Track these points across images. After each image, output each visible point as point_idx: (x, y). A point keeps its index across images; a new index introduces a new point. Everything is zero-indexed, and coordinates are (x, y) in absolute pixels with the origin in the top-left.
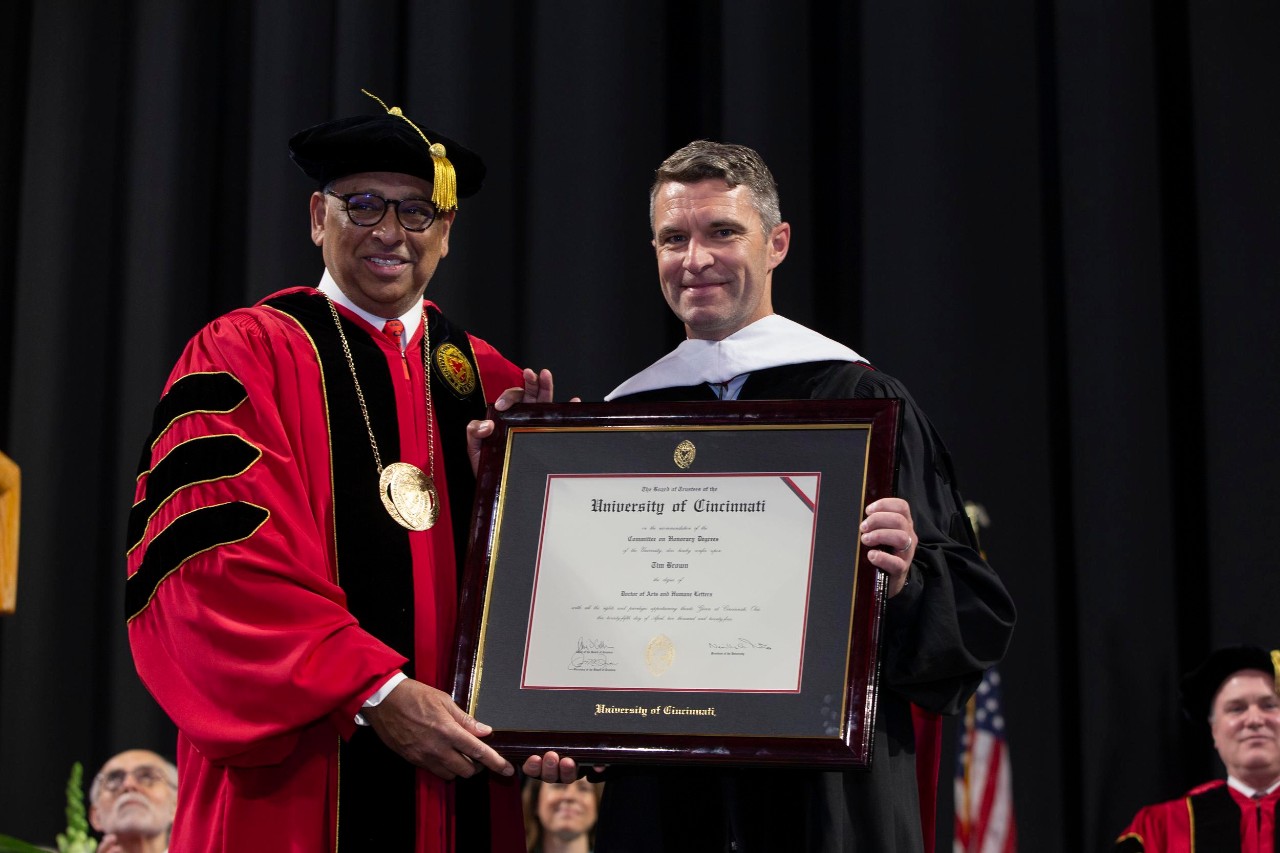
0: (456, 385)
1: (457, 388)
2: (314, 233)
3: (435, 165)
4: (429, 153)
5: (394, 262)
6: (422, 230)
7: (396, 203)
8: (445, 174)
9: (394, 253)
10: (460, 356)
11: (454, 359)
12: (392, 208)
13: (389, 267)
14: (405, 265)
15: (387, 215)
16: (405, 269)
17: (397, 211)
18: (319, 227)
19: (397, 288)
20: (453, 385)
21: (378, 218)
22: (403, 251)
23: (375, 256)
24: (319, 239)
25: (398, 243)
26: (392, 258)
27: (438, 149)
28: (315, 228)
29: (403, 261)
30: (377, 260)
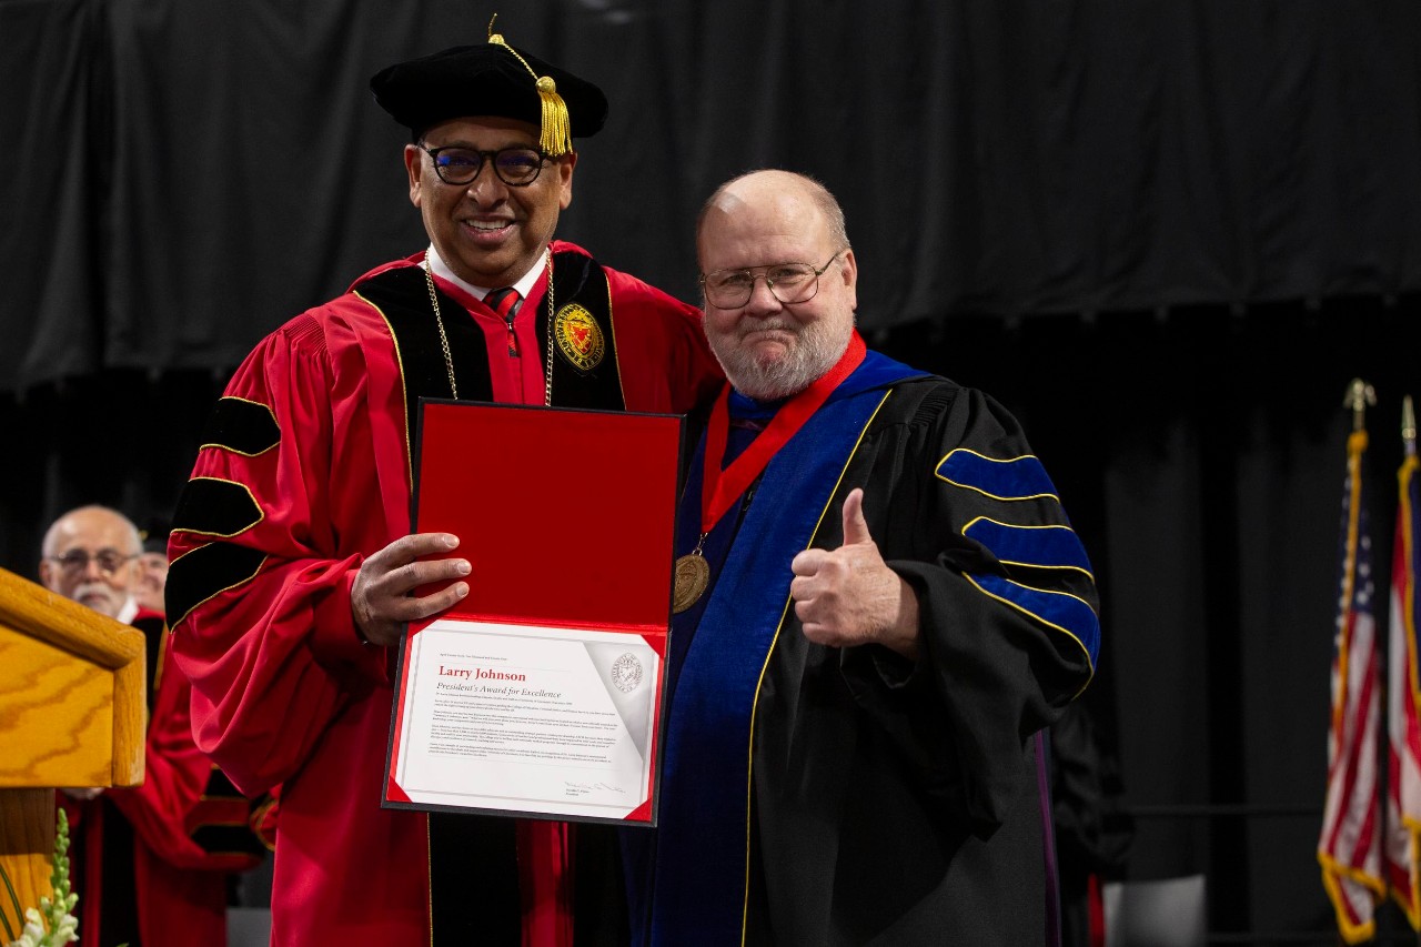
0: (577, 359)
1: (578, 363)
2: (413, 190)
3: (544, 103)
4: (536, 88)
5: (498, 225)
6: (528, 184)
7: (493, 155)
8: (555, 113)
9: (496, 214)
10: (586, 319)
11: (578, 325)
12: (488, 163)
13: (492, 231)
14: (511, 228)
15: (484, 170)
16: (511, 232)
17: (494, 164)
18: (417, 184)
19: (504, 256)
20: (572, 359)
21: (474, 173)
22: (508, 211)
23: (474, 219)
24: (417, 198)
25: (500, 202)
26: (495, 219)
27: (546, 82)
28: (414, 185)
29: (510, 222)
30: (476, 224)
